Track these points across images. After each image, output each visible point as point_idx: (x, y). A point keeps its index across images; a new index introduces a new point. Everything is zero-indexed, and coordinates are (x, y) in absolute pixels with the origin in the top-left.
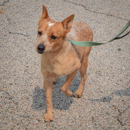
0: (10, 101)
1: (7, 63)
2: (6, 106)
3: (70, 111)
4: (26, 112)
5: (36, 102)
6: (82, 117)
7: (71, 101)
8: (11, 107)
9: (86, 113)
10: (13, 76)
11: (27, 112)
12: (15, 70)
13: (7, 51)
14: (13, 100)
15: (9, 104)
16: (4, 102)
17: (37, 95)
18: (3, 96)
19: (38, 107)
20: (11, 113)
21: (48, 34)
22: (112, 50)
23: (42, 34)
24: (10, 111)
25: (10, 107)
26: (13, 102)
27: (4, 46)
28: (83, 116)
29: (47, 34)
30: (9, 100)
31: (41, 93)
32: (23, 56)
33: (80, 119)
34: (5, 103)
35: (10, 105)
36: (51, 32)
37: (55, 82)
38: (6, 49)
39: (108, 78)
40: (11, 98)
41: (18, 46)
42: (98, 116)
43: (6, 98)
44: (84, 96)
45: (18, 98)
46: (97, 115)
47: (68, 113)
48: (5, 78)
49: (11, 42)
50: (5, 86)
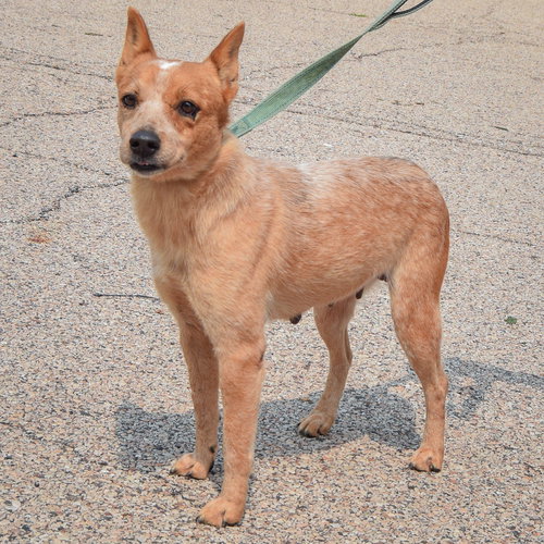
0: (175, 501)
1: (122, 383)
2: (167, 517)
3: (420, 517)
4: (253, 530)
5: (278, 498)
6: (472, 531)
7: (411, 484)
8: (189, 522)
9: (482, 516)
10: (161, 423)
11: (258, 532)
12: (160, 404)
13: (108, 349)
14: (186, 496)
15: (176, 512)
16: (156, 506)
17: (274, 474)
18: (142, 486)
19: (291, 511)
20: (197, 540)
21: (163, 97)
22: (485, 324)
23: (142, 101)
24: (190, 533)
25: (186, 519)
26: (188, 503)
27: (90, 334)
28: (474, 528)
29: (159, 97)
30: (171, 498)
31: (284, 467)
32: (171, 361)
33: (469, 537)
34: (159, 508)
35: (183, 513)
36: (175, 90)
37: (325, 430)
38: (101, 342)
39: (510, 404)
40: (180, 493)
41: (142, 332)
42: (532, 523)
43: (157, 491)
44: (452, 464)
45: (205, 488)
46: (526, 520)
47: (414, 522)
48: (130, 431)
49: (112, 322)
50: (139, 455)
